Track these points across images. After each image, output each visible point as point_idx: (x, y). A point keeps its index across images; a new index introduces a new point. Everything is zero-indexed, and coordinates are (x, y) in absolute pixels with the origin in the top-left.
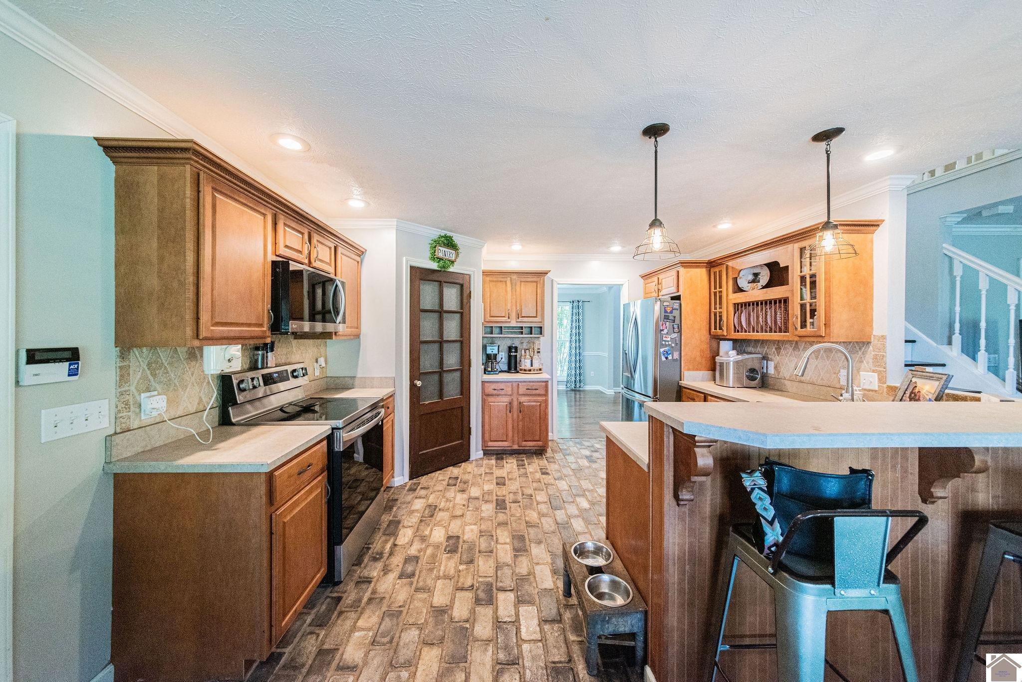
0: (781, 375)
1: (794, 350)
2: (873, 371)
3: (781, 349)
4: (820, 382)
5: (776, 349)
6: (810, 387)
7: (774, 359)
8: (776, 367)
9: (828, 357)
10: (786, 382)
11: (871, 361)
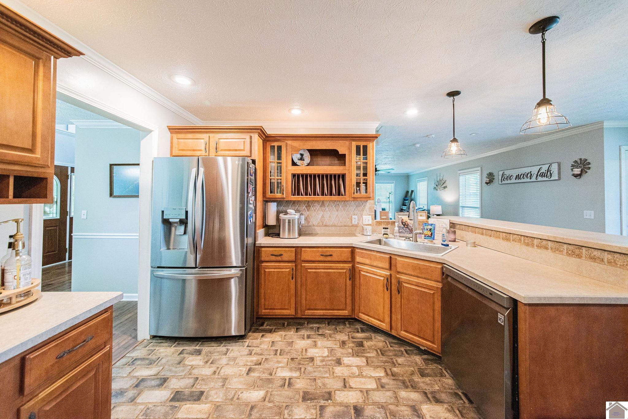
0: (311, 224)
1: (321, 206)
2: (369, 215)
3: (311, 207)
4: (339, 224)
5: (306, 207)
6: (333, 228)
7: (305, 213)
8: (306, 219)
9: (344, 209)
10: (316, 228)
11: (368, 210)
